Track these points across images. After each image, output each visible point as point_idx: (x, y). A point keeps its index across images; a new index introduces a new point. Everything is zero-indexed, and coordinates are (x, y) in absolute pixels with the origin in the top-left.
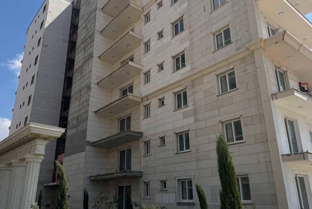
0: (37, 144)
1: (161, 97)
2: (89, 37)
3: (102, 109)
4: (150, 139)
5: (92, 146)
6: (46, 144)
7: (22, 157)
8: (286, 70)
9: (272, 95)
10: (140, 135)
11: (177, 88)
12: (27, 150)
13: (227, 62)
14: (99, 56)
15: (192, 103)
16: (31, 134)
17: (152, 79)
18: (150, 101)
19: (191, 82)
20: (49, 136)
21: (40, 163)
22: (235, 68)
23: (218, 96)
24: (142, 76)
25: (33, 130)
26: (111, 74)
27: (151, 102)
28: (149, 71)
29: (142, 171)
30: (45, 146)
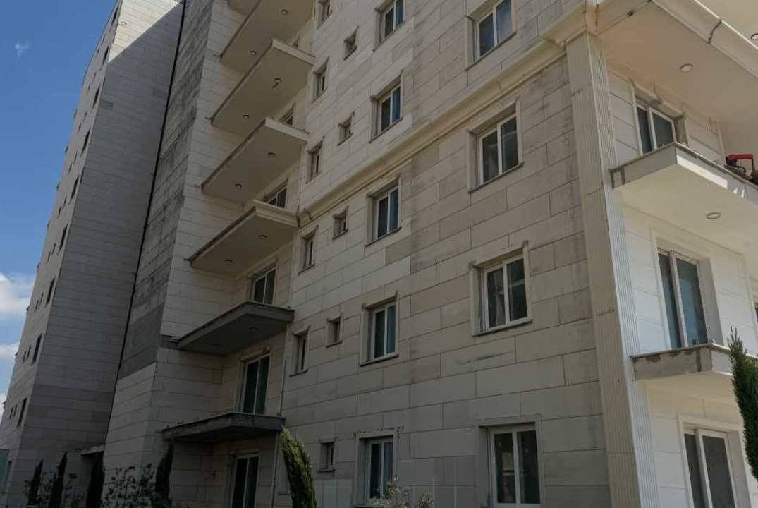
1: (339, 211)
4: (309, 327)
5: (177, 349)
9: (612, 172)
11: (377, 181)
13: (499, 90)
14: (210, 116)
15: (409, 220)
19: (410, 160)
22: (518, 108)
23: (471, 192)
24: (305, 159)
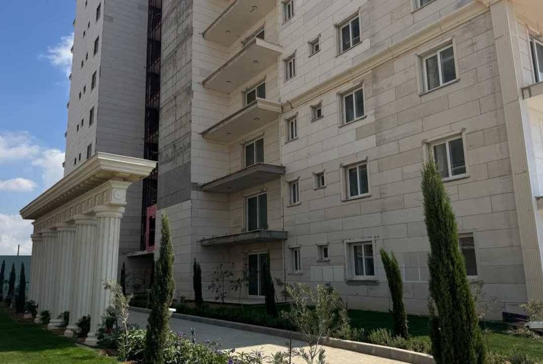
0: (112, 188)
1: (315, 102)
3: (213, 127)
5: (201, 191)
6: (127, 188)
7: (90, 210)
9: (523, 89)
10: (279, 171)
11: (345, 84)
12: (97, 198)
13: (439, 30)
14: (202, 31)
15: (373, 112)
16: (102, 170)
17: (298, 71)
18: (295, 112)
19: (371, 71)
20: (132, 175)
21: (119, 220)
22: (454, 42)
23: (420, 96)
24: (281, 65)
25: (103, 165)
26: (226, 65)
27: (297, 113)
28: (293, 56)
29: (285, 230)
30: (125, 191)
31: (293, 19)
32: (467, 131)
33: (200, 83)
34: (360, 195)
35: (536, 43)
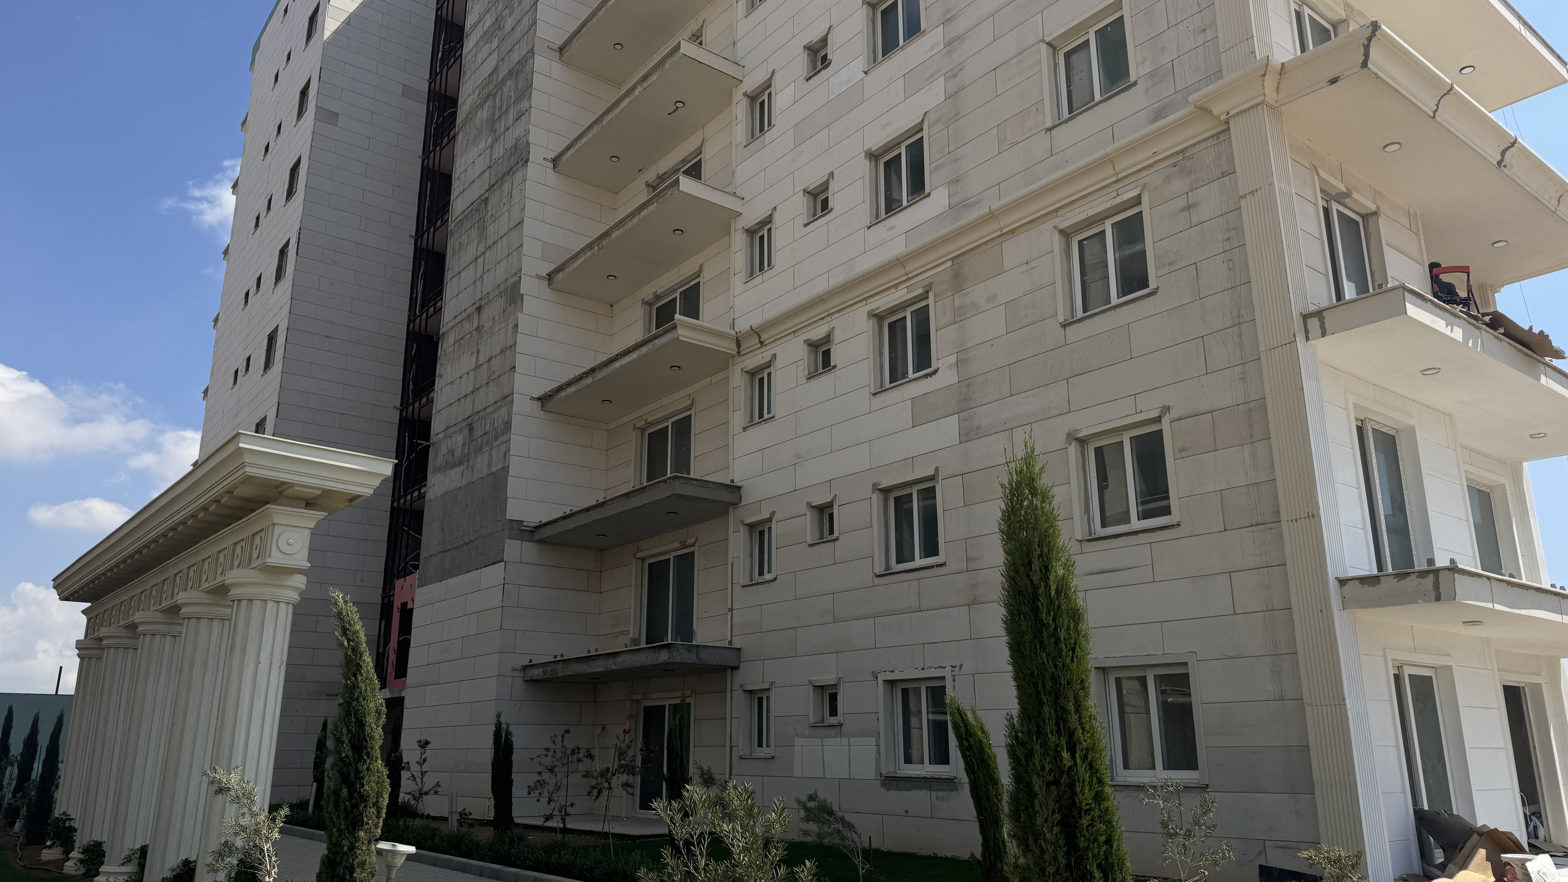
0: (274, 524)
1: (817, 333)
2: (510, 73)
3: (569, 384)
4: (773, 513)
5: (531, 541)
6: (312, 525)
7: (220, 579)
8: (1373, 208)
9: (1305, 317)
10: (726, 497)
11: (889, 292)
12: (238, 550)
13: (1110, 172)
14: (553, 155)
15: (953, 359)
16: (248, 480)
17: (780, 257)
18: (770, 353)
19: (949, 264)
20: (327, 493)
21: (291, 607)
22: (1145, 200)
23: (1064, 326)
24: (739, 241)
25: (252, 465)
26: (606, 235)
27: (775, 355)
28: (767, 221)
30: (307, 534)
31: (769, 136)
32: (1174, 414)
33: (539, 277)
34: (919, 562)
35: (1338, 211)
